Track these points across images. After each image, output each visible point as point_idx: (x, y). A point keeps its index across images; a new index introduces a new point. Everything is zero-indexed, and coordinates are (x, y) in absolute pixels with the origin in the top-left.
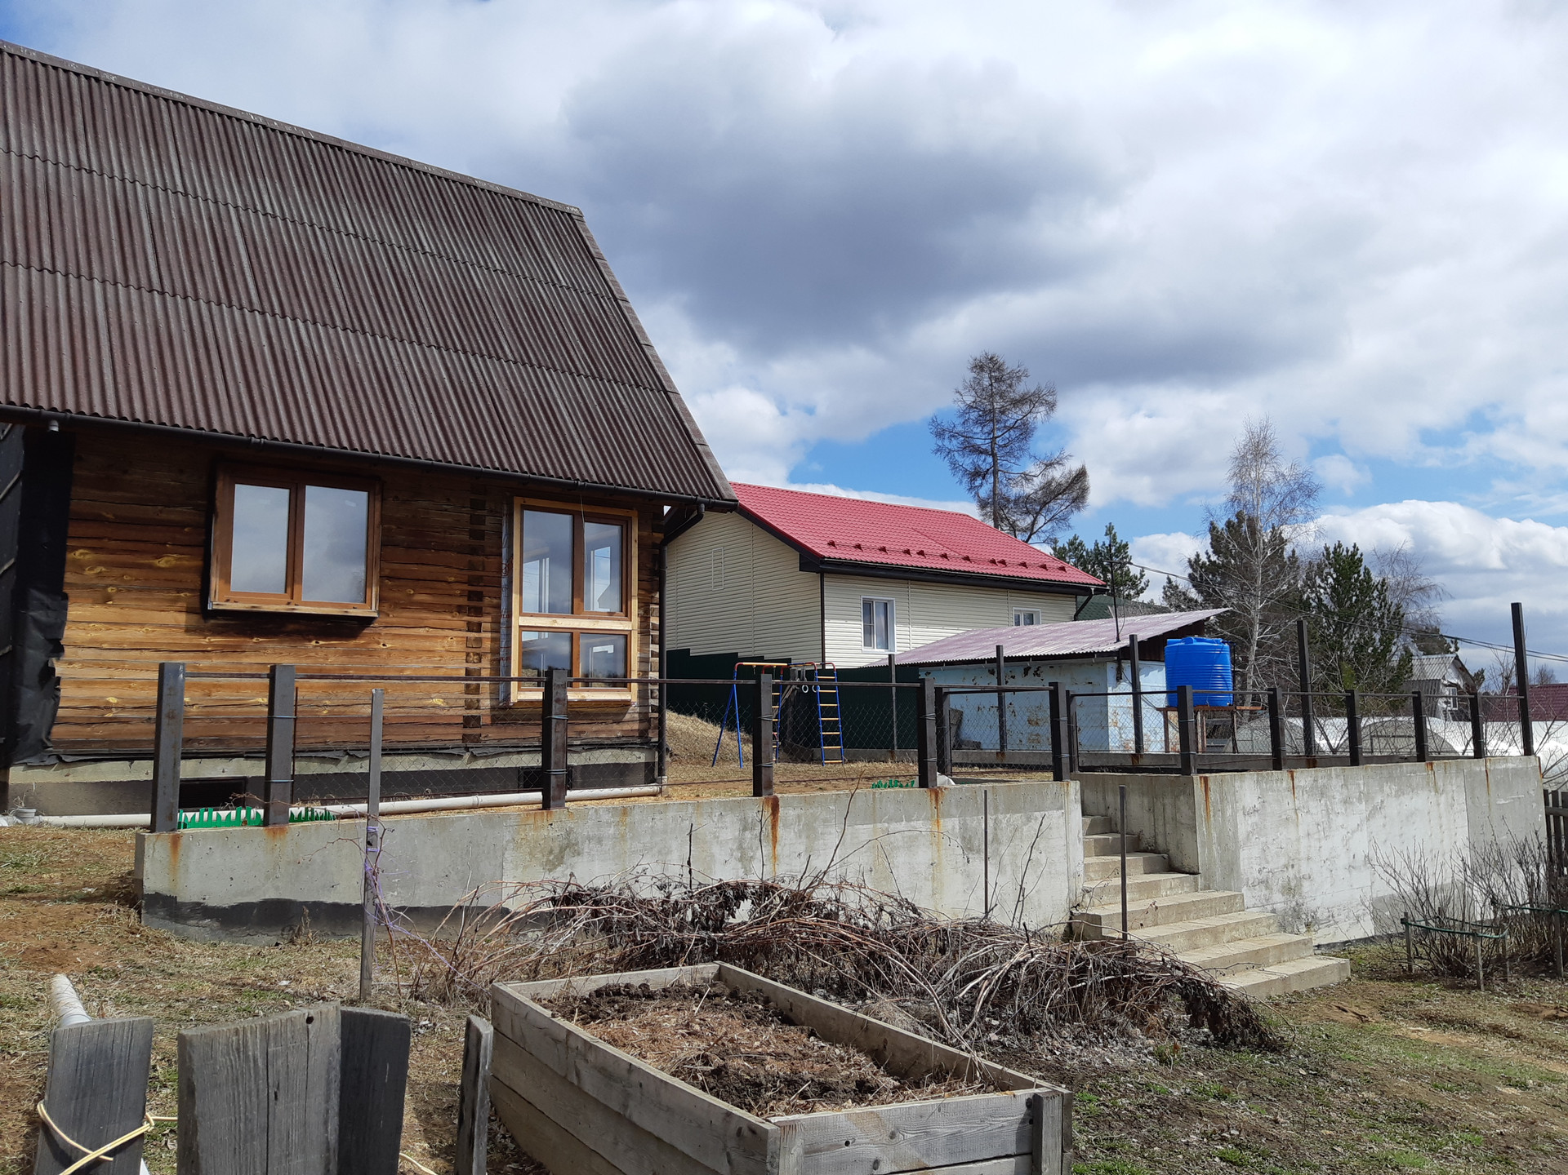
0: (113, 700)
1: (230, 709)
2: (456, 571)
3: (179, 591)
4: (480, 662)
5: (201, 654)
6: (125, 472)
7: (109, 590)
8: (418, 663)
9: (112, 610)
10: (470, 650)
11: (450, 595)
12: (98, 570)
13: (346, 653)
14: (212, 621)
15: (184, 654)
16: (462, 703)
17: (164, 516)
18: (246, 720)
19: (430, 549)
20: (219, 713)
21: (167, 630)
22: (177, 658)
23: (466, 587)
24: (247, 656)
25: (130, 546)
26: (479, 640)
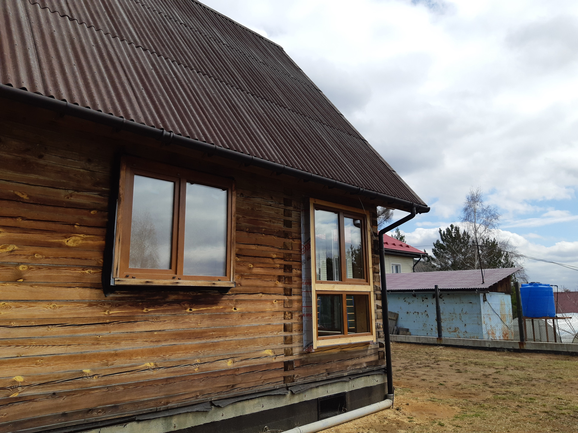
0: (19, 379)
1: (124, 376)
2: (277, 250)
3: (84, 268)
4: (292, 318)
5: (101, 326)
6: (41, 157)
7: (21, 268)
8: (256, 322)
9: (23, 287)
10: (286, 310)
11: (274, 268)
12: (11, 248)
13: (211, 317)
14: (112, 295)
15: (86, 327)
16: (282, 351)
17: (73, 199)
18: (137, 385)
19: (262, 234)
20: (115, 381)
21: (73, 305)
22: (80, 332)
23: (282, 262)
24: (138, 326)
25: (42, 225)
26: (291, 302)
